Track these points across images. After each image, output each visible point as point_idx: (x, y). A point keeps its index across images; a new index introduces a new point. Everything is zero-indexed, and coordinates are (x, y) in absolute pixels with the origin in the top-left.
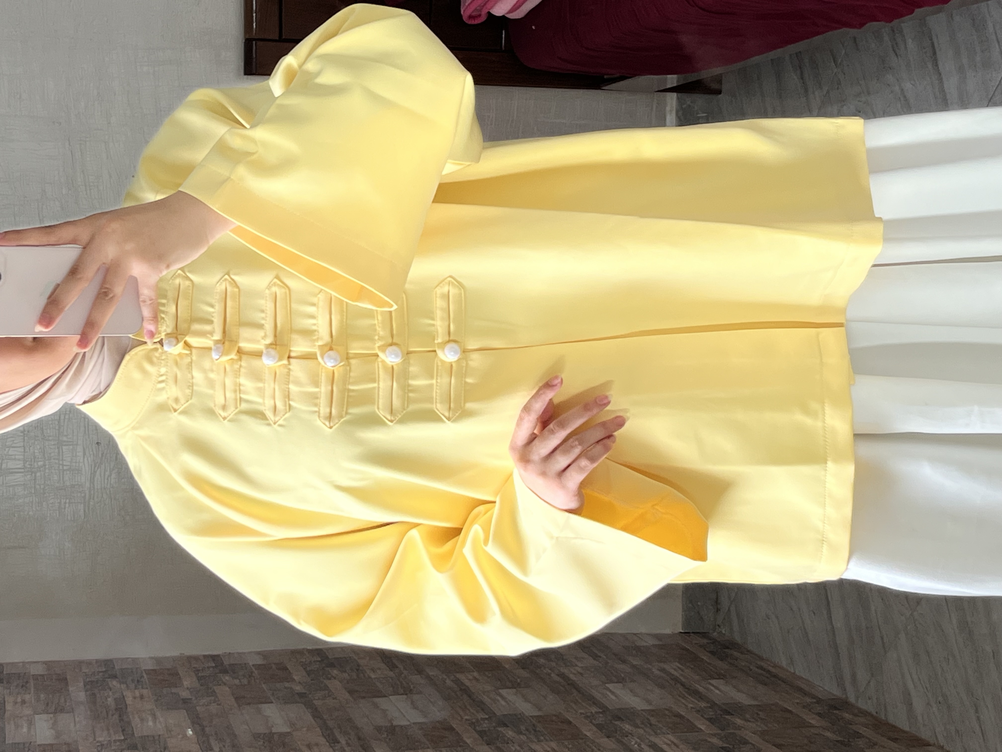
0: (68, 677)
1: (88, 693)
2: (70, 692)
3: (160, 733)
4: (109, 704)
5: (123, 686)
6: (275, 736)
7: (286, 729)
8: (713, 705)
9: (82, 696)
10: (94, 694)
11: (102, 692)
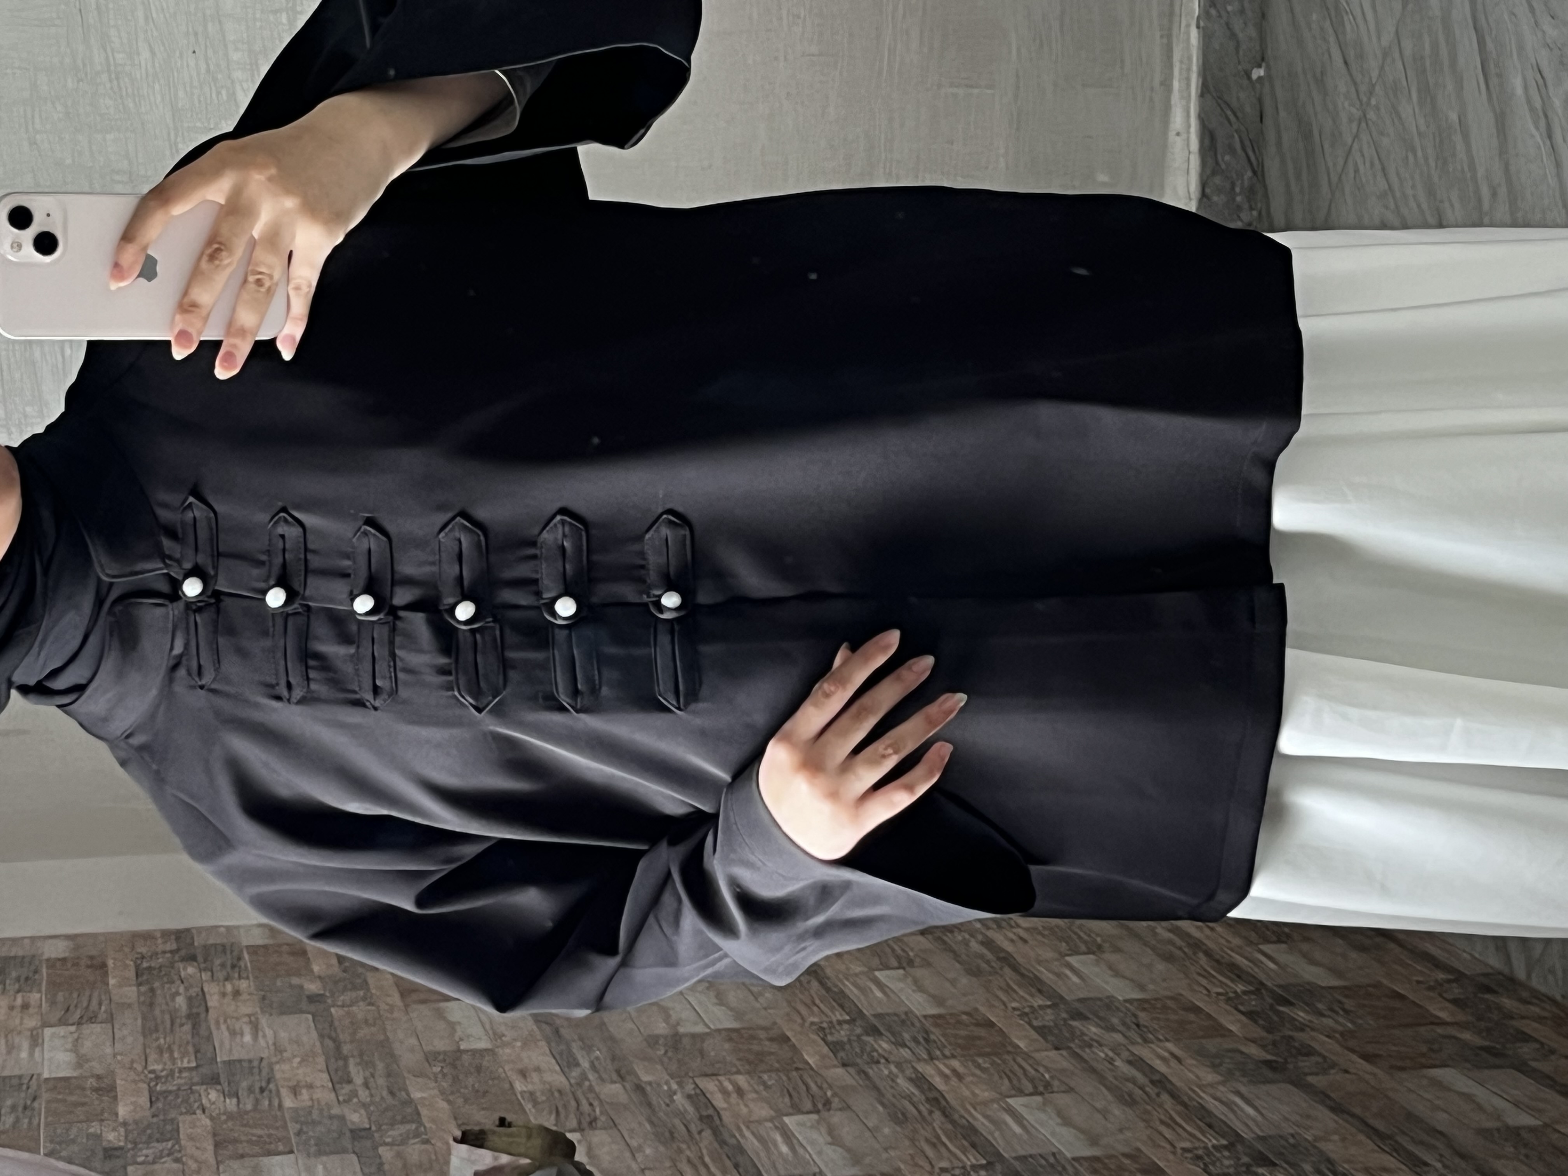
0: (110, 963)
1: (143, 989)
2: (110, 987)
3: (263, 1056)
4: (177, 1006)
5: (206, 976)
6: (465, 1057)
7: (483, 1044)
8: (1259, 987)
9: (131, 993)
10: (152, 990)
11: (167, 986)
